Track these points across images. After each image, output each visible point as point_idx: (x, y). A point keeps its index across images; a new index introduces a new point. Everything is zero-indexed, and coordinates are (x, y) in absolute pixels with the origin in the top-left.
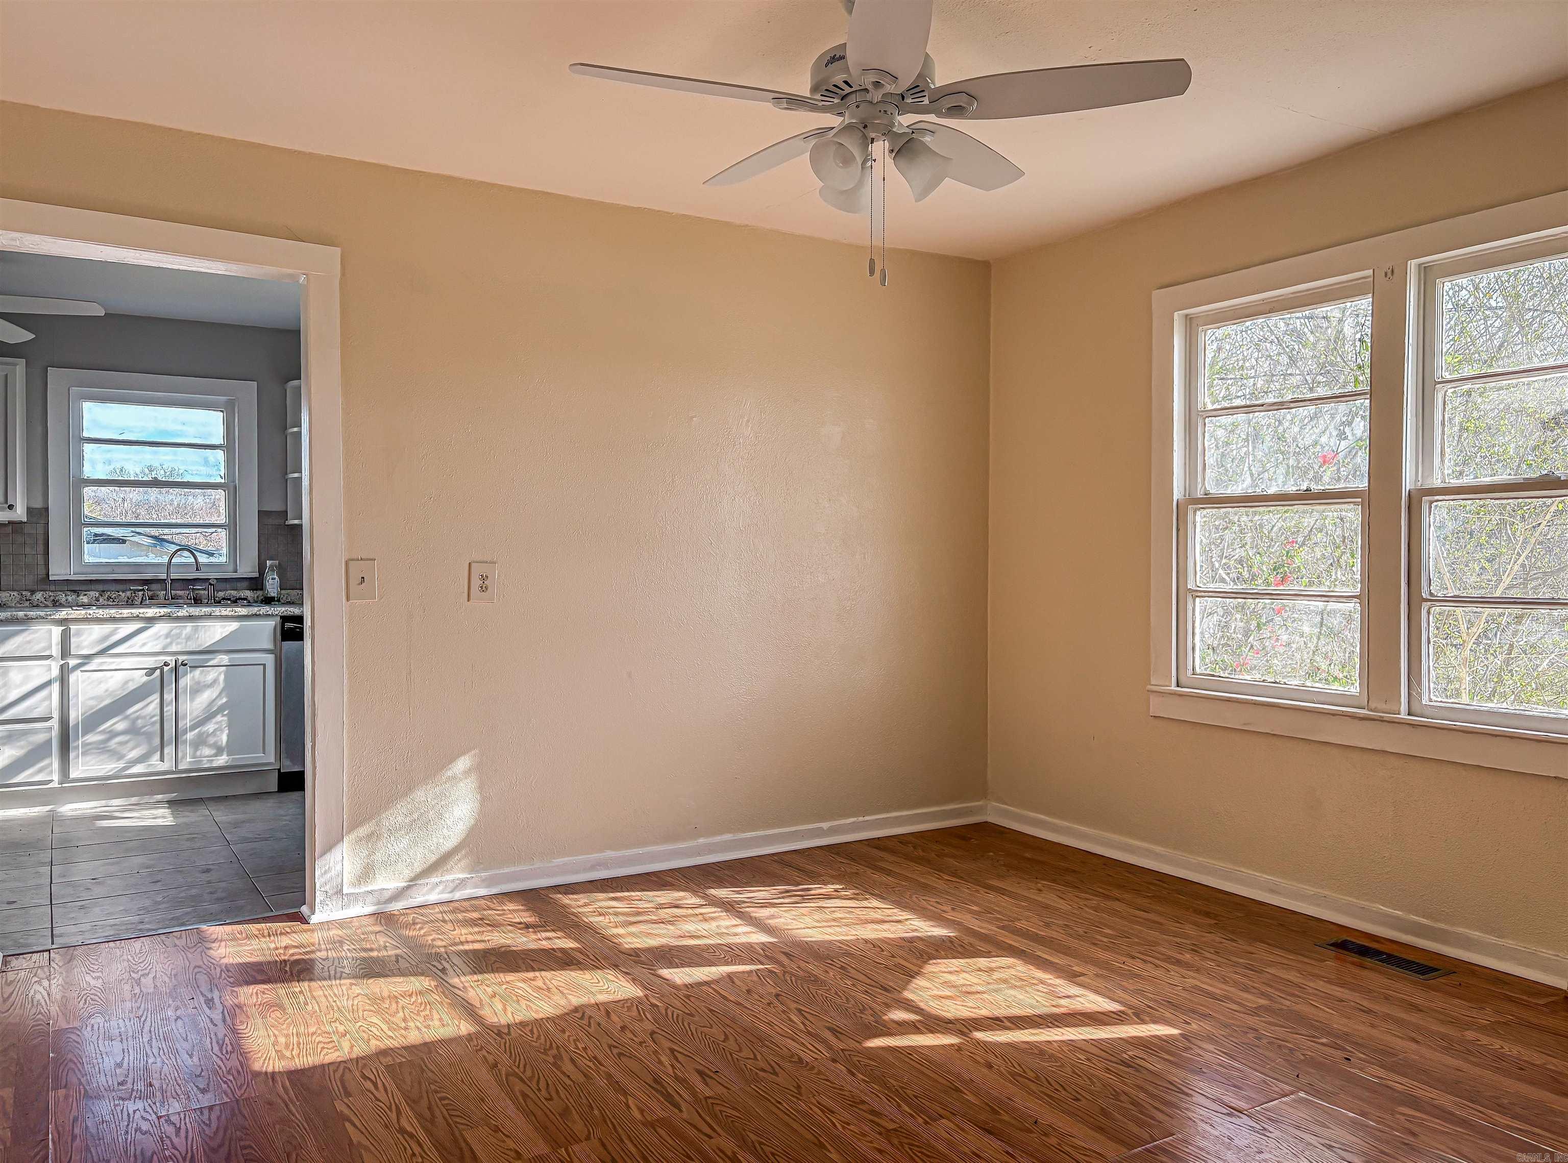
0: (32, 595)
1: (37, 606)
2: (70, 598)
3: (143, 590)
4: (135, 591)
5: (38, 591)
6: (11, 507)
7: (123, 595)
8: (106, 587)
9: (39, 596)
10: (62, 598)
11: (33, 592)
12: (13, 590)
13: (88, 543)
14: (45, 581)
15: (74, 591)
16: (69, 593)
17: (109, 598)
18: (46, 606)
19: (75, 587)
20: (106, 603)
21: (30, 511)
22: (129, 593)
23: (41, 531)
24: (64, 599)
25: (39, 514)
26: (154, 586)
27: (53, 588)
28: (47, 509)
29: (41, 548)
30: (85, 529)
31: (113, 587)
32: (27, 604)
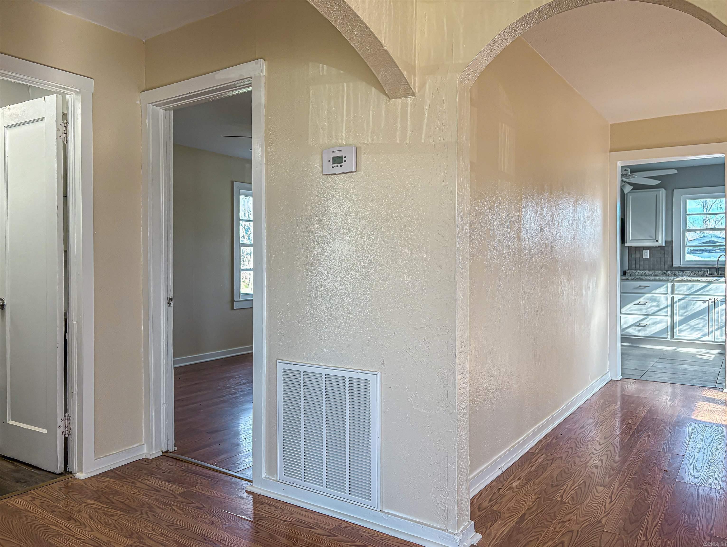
0: (666, 272)
1: (668, 276)
2: (680, 274)
3: (707, 271)
4: (705, 271)
5: (669, 270)
6: (657, 241)
7: (700, 273)
8: (694, 270)
9: (669, 272)
10: (677, 273)
11: (667, 271)
12: (660, 270)
13: (688, 253)
14: (671, 267)
15: (682, 271)
16: (680, 271)
17: (695, 274)
18: (672, 276)
19: (683, 270)
20: (693, 275)
21: (666, 242)
22: (702, 272)
23: (670, 249)
24: (678, 274)
25: (670, 243)
26: (713, 270)
27: (674, 269)
28: (673, 241)
29: (670, 255)
30: (687, 248)
31: (697, 269)
32: (665, 275)
